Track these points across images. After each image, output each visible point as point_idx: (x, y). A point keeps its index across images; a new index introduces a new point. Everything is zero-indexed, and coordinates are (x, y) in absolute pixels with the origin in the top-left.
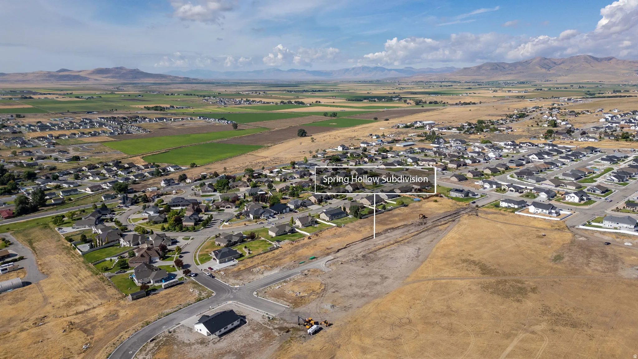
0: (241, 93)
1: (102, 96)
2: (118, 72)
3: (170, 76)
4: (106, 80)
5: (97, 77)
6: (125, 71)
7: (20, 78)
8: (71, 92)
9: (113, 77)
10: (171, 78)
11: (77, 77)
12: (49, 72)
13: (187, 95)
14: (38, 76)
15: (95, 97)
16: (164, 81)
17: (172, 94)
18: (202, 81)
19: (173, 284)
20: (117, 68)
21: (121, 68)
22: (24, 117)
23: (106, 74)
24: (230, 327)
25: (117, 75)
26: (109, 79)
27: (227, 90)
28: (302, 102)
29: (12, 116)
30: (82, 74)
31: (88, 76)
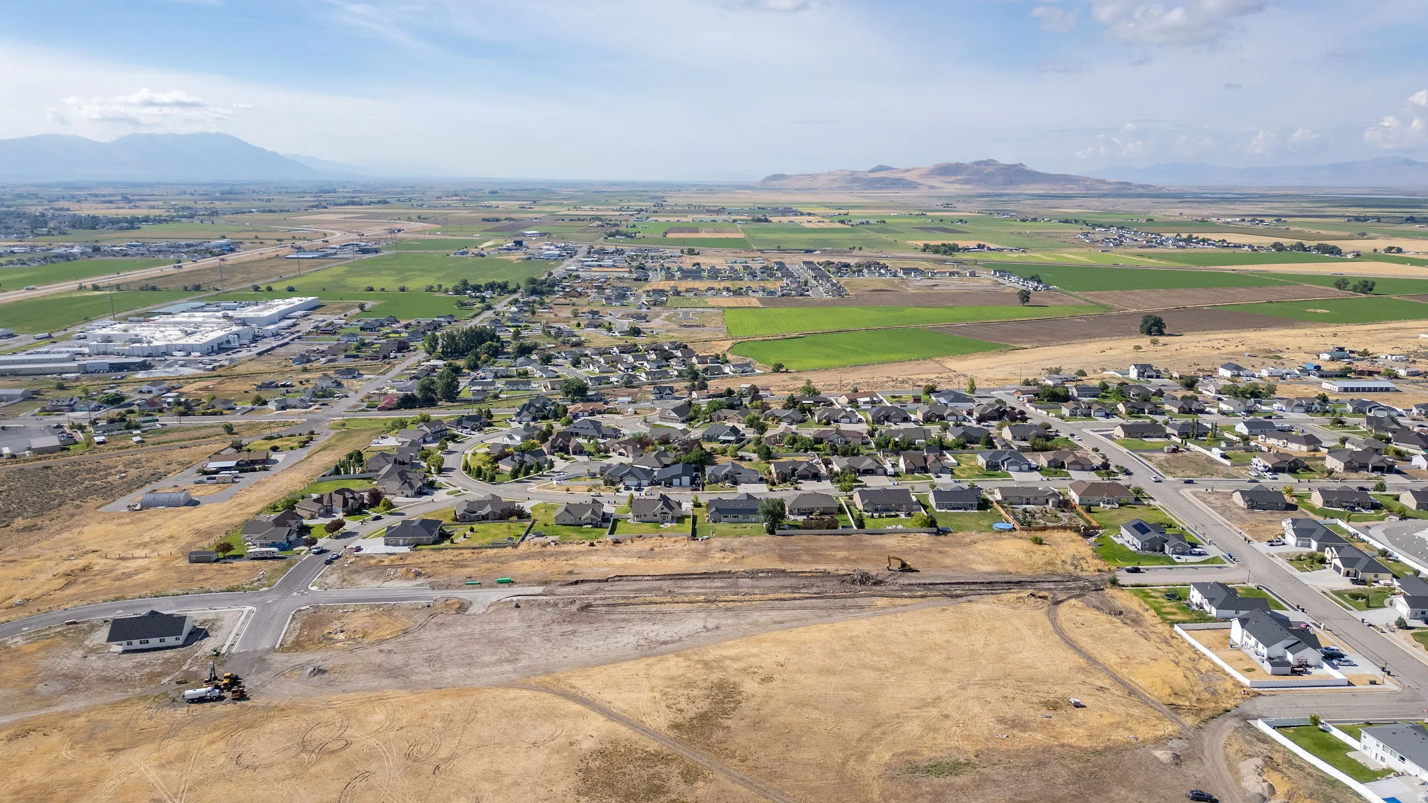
0: (1214, 219)
1: (887, 221)
2: (982, 172)
3: (1087, 179)
4: (950, 188)
5: (936, 182)
6: (990, 169)
7: (805, 183)
8: (846, 212)
9: (966, 182)
10: (1088, 183)
11: (899, 183)
12: (854, 173)
13: (1066, 221)
14: (834, 181)
15: (872, 221)
16: (1069, 189)
17: (1035, 220)
18: (1160, 192)
19: (265, 555)
20: (979, 163)
21: (989, 163)
22: (698, 254)
23: (955, 174)
24: (154, 642)
25: (974, 178)
26: (958, 186)
27: (1185, 211)
28: (1334, 247)
29: (682, 252)
30: (909, 176)
31: (920, 181)
